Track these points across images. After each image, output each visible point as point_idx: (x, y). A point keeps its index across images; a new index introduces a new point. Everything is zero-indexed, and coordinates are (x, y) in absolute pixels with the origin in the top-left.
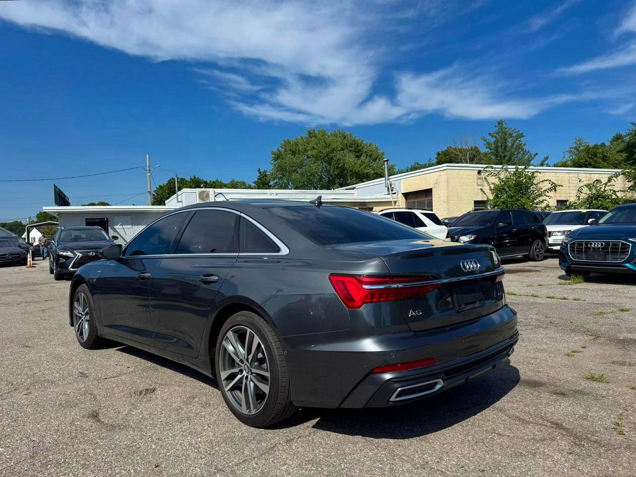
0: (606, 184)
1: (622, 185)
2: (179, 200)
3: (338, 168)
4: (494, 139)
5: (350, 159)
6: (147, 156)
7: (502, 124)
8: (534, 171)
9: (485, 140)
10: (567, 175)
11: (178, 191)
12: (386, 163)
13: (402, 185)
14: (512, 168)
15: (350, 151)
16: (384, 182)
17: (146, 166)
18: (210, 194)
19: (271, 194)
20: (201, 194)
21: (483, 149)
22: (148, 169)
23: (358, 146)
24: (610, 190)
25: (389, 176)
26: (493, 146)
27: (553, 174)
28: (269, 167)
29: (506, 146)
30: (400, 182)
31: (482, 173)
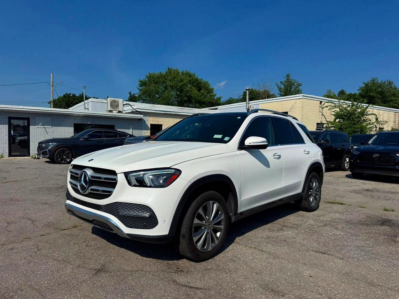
1: (394, 119)
3: (186, 96)
4: (283, 85)
6: (52, 74)
7: (289, 77)
9: (278, 86)
11: (86, 100)
15: (193, 86)
16: (246, 105)
17: (50, 82)
18: (120, 103)
20: (111, 103)
22: (52, 84)
25: (249, 101)
28: (136, 92)
30: (259, 106)
31: (323, 103)
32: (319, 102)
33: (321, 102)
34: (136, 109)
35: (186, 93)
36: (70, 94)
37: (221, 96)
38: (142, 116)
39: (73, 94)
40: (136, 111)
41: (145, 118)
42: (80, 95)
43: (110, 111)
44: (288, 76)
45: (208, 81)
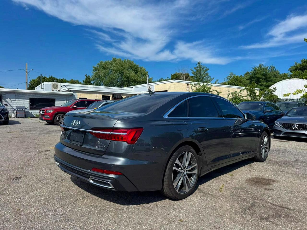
0: (239, 93)
2: (42, 88)
3: (126, 77)
4: (196, 70)
5: (132, 74)
6: (26, 64)
7: (200, 64)
8: (211, 85)
10: (224, 88)
11: (42, 83)
12: (147, 77)
13: (154, 88)
14: (202, 84)
15: (132, 70)
16: (146, 86)
17: (25, 69)
18: (59, 85)
19: (91, 87)
20: (53, 85)
21: (191, 75)
22: (26, 71)
23: (136, 68)
24: (240, 96)
25: (149, 83)
26: (195, 73)
27: (219, 87)
28: (91, 75)
29: (201, 74)
30: (154, 86)
31: (190, 85)
32: (187, 84)
34: (69, 89)
35: (125, 75)
37: (152, 77)
38: (72, 93)
40: (69, 90)
41: (75, 94)
43: (53, 90)
45: (143, 67)
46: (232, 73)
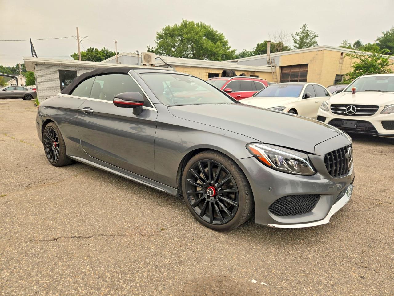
4: (299, 36)
5: (209, 45)
7: (305, 28)
9: (293, 37)
13: (280, 60)
15: (209, 38)
16: (266, 57)
18: (152, 57)
20: (145, 57)
22: (78, 38)
23: (214, 36)
28: (154, 46)
31: (344, 55)
32: (340, 54)
33: (342, 54)
36: (93, 49)
38: (172, 69)
39: (96, 49)
40: (167, 64)
42: (103, 50)
43: (144, 64)
44: (304, 26)
45: (222, 34)
46: (346, 42)
